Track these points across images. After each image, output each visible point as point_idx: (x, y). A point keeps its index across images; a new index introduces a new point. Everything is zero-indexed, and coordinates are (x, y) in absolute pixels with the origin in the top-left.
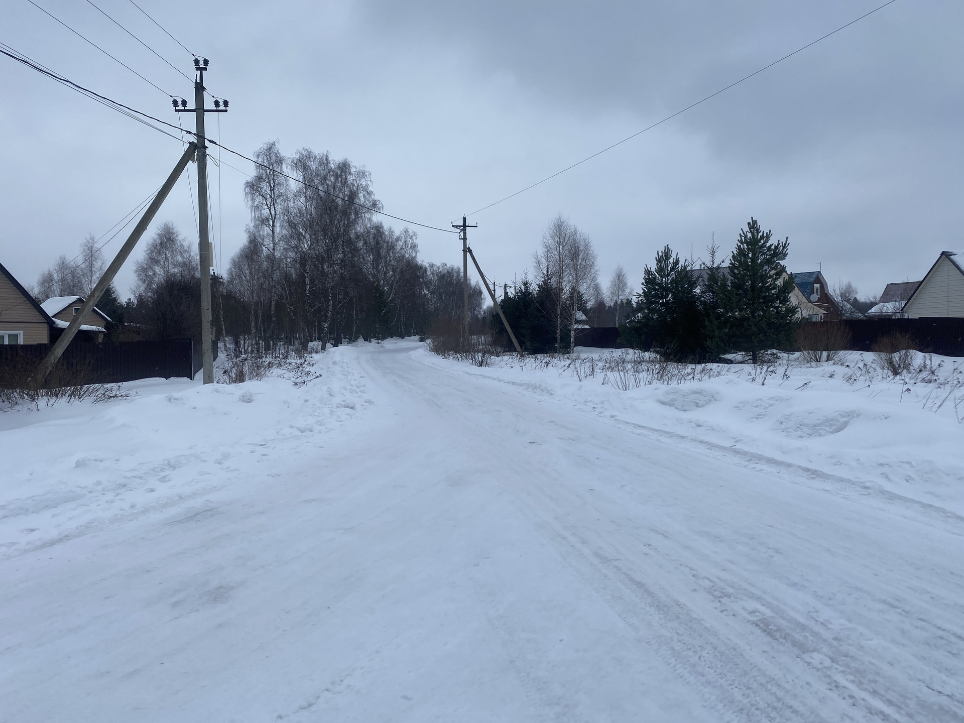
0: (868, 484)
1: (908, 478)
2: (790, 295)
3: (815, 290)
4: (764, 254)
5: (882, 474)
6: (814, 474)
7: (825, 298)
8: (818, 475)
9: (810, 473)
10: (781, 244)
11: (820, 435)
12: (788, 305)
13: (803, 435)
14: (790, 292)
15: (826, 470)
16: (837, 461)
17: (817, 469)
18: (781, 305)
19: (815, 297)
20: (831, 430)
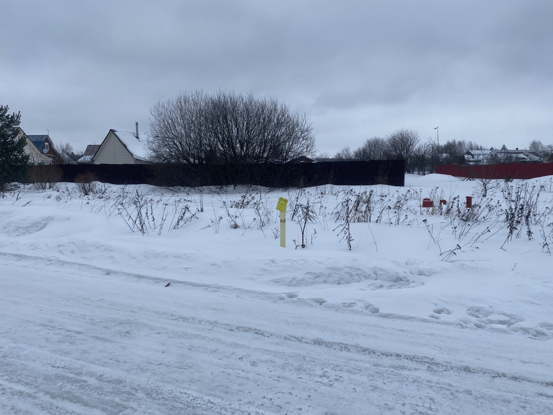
0: (51, 258)
1: (73, 251)
2: (24, 148)
3: (46, 146)
4: (4, 120)
5: (59, 251)
6: (20, 257)
7: (52, 151)
8: (22, 258)
9: (17, 257)
10: (15, 115)
11: (30, 233)
12: (23, 154)
13: (20, 234)
14: (24, 146)
15: (28, 254)
16: (35, 247)
17: (22, 254)
18: (18, 154)
19: (46, 151)
20: (37, 229)
